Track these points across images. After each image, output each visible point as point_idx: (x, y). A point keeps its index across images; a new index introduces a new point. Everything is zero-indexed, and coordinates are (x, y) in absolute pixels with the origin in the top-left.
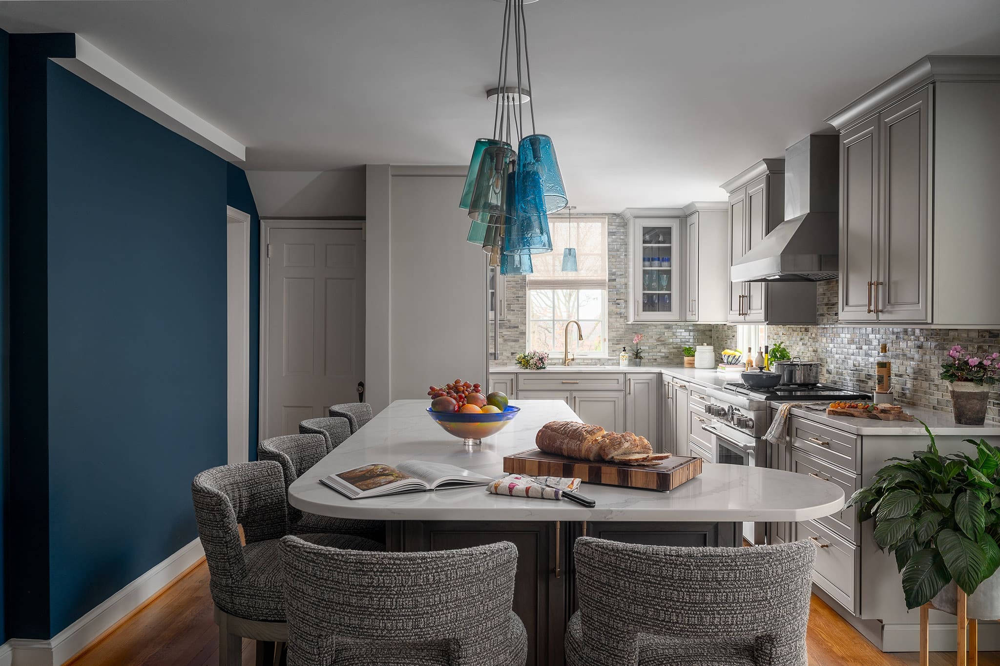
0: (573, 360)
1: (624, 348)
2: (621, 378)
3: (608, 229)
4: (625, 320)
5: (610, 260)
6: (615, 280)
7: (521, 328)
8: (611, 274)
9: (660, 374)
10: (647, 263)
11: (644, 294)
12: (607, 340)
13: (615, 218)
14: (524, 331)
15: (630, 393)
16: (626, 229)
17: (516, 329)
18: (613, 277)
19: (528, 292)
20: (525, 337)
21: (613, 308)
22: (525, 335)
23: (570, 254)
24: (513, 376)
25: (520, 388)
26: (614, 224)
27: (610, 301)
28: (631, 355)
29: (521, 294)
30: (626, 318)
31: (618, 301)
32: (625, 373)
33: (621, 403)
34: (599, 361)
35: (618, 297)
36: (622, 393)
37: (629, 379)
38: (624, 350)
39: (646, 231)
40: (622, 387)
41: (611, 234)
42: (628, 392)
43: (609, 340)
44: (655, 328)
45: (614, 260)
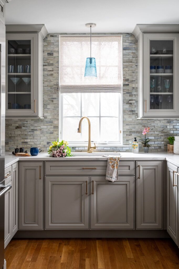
0: (95, 148)
1: (135, 138)
2: (132, 165)
3: (123, 45)
4: (136, 117)
5: (124, 69)
6: (128, 85)
7: (56, 122)
8: (126, 80)
9: (165, 162)
10: (153, 70)
11: (151, 95)
12: (122, 132)
13: (128, 36)
14: (57, 125)
15: (139, 178)
16: (137, 45)
17: (51, 124)
18: (127, 83)
19: (61, 95)
20: (58, 130)
21: (127, 106)
22: (58, 128)
23: (91, 62)
24: (41, 164)
25: (48, 172)
26: (127, 41)
27: (124, 101)
28: (141, 143)
29: (55, 96)
30: (137, 115)
31: (130, 102)
32: (136, 161)
33: (132, 185)
34: (115, 149)
35: (130, 98)
36: (133, 178)
37: (139, 166)
38: (135, 141)
39: (153, 43)
40: (133, 173)
41: (124, 49)
42: (138, 176)
43: (123, 132)
44: (159, 122)
45: (127, 69)
